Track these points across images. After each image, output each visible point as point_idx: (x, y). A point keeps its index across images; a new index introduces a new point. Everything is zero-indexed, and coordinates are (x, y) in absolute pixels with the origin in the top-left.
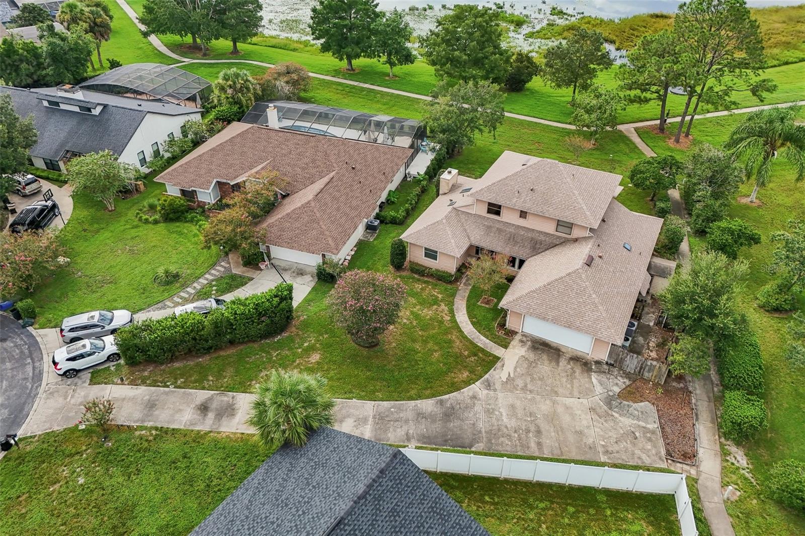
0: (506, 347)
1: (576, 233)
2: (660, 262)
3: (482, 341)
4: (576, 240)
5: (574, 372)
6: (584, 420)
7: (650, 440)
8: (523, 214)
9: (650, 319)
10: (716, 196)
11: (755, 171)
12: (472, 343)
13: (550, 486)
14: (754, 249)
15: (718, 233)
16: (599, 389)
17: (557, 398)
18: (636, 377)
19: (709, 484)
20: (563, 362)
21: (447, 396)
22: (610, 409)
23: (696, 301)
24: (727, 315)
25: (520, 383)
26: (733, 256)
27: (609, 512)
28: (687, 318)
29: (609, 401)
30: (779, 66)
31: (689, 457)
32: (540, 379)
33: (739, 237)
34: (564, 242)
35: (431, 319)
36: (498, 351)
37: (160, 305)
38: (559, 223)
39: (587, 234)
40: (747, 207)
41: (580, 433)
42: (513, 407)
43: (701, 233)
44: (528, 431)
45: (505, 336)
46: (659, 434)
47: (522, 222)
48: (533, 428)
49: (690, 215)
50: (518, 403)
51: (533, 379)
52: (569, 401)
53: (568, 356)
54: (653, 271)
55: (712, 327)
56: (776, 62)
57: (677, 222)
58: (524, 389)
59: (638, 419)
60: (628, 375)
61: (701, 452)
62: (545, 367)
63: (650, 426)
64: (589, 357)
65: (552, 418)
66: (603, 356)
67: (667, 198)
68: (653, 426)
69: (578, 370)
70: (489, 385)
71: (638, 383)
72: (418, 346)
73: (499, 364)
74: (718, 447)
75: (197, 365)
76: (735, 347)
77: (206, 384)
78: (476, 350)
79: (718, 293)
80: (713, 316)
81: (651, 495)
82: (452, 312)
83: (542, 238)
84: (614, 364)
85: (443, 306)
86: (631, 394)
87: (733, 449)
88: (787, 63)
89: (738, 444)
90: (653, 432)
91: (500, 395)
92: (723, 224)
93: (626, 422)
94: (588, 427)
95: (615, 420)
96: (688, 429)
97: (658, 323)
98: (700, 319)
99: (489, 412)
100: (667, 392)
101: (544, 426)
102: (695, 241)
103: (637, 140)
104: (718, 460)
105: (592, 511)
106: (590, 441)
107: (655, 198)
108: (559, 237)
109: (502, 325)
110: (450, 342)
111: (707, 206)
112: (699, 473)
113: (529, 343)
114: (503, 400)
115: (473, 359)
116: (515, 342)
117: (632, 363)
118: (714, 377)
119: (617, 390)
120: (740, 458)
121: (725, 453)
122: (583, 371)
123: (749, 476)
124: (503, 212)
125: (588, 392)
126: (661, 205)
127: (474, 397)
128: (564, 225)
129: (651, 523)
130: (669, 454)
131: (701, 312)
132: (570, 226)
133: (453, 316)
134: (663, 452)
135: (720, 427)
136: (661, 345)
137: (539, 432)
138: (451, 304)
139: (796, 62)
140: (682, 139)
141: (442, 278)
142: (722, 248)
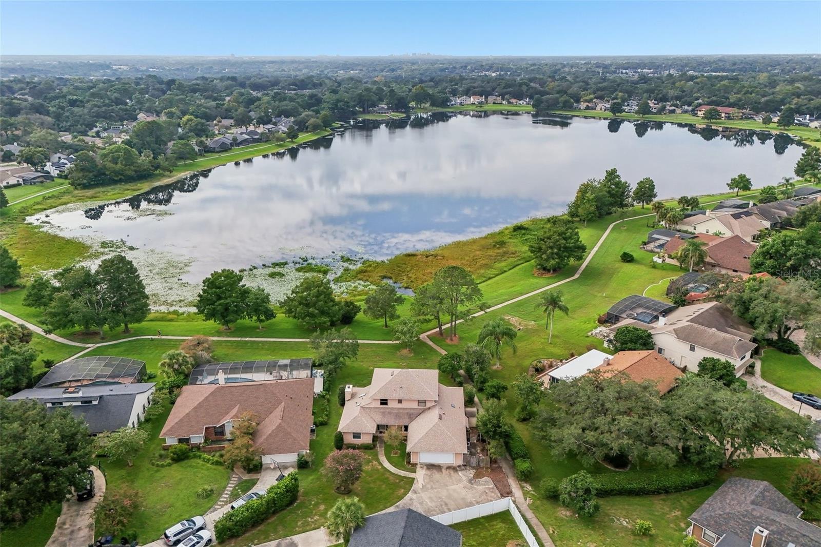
0: (415, 472)
1: (428, 405)
2: (469, 409)
3: (403, 473)
4: (429, 408)
5: (450, 474)
6: (464, 492)
7: (492, 492)
8: (400, 401)
9: (474, 440)
10: (482, 370)
11: (495, 353)
12: (397, 475)
13: (460, 523)
14: (507, 393)
15: (489, 389)
16: (464, 478)
17: (449, 487)
18: (477, 467)
19: (520, 501)
20: (444, 471)
21: (398, 503)
22: (472, 484)
23: (491, 422)
24: (505, 425)
25: (429, 486)
26: (499, 399)
27: (487, 525)
28: (490, 431)
29: (470, 481)
30: (486, 281)
31: (510, 493)
32: (437, 482)
33: (499, 389)
34: (424, 411)
35: (372, 470)
36: (412, 475)
37: (212, 509)
38: (419, 402)
39: (434, 404)
40: (496, 371)
41: (463, 499)
42: (430, 498)
43: (481, 390)
44: (442, 505)
45: (413, 467)
46: (495, 488)
47: (400, 406)
48: (443, 504)
49: (473, 382)
50: (432, 495)
51: (434, 483)
52: (453, 487)
53: (445, 467)
54: (469, 415)
55: (501, 433)
56: (484, 279)
57: (470, 387)
58: (432, 488)
59: (485, 485)
60: (473, 468)
61: (513, 490)
62: (437, 475)
63: (491, 486)
64: (454, 465)
65: (449, 496)
66: (461, 462)
67: (459, 376)
68: (492, 486)
69: (452, 472)
70: (415, 492)
71: (480, 470)
72: (372, 485)
73: (415, 481)
74: (519, 486)
75: (259, 530)
76: (512, 440)
77: (271, 538)
78: (402, 478)
79: (499, 417)
80: (500, 427)
81: (500, 513)
82: (380, 464)
83: (412, 411)
84: (466, 465)
85: (375, 462)
86: (478, 476)
87: (525, 485)
88: (490, 278)
89: (526, 482)
90: (493, 488)
91: (422, 494)
92: (490, 384)
93: (481, 488)
94: (466, 495)
95: (475, 489)
96: (506, 482)
97: (478, 440)
98: (495, 430)
99: (421, 503)
100: (493, 470)
101: (447, 501)
102: (480, 395)
103: (431, 343)
104: (521, 491)
105: (480, 526)
106: (469, 501)
107: (454, 376)
108: (420, 409)
109: (409, 463)
110: (387, 478)
111: (480, 376)
112: (515, 498)
113: (425, 467)
114: (425, 496)
115: (402, 482)
116: (418, 468)
117: (474, 461)
118: (509, 458)
119: (472, 476)
120: (529, 488)
121: (522, 487)
122: (454, 472)
123: (534, 493)
124: (389, 402)
125: (460, 481)
126: (458, 380)
127: (411, 499)
128: (422, 402)
129: (504, 523)
130: (501, 494)
131: (495, 427)
132: (425, 402)
133: (382, 465)
134: (499, 495)
135: (517, 478)
136: (483, 450)
137: (446, 504)
138: (378, 460)
139: (494, 277)
140: (454, 338)
141: (366, 447)
142: (493, 396)
